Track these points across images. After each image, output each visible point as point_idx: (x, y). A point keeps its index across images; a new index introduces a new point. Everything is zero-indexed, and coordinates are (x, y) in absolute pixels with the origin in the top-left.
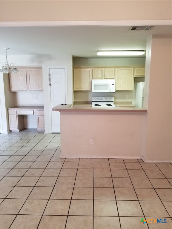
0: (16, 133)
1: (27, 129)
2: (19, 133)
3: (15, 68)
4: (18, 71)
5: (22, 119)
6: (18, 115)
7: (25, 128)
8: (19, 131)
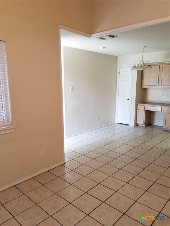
0: (142, 127)
1: (152, 125)
2: (144, 127)
3: (149, 65)
4: (151, 68)
5: (150, 115)
6: (146, 110)
7: (151, 124)
8: (144, 126)
